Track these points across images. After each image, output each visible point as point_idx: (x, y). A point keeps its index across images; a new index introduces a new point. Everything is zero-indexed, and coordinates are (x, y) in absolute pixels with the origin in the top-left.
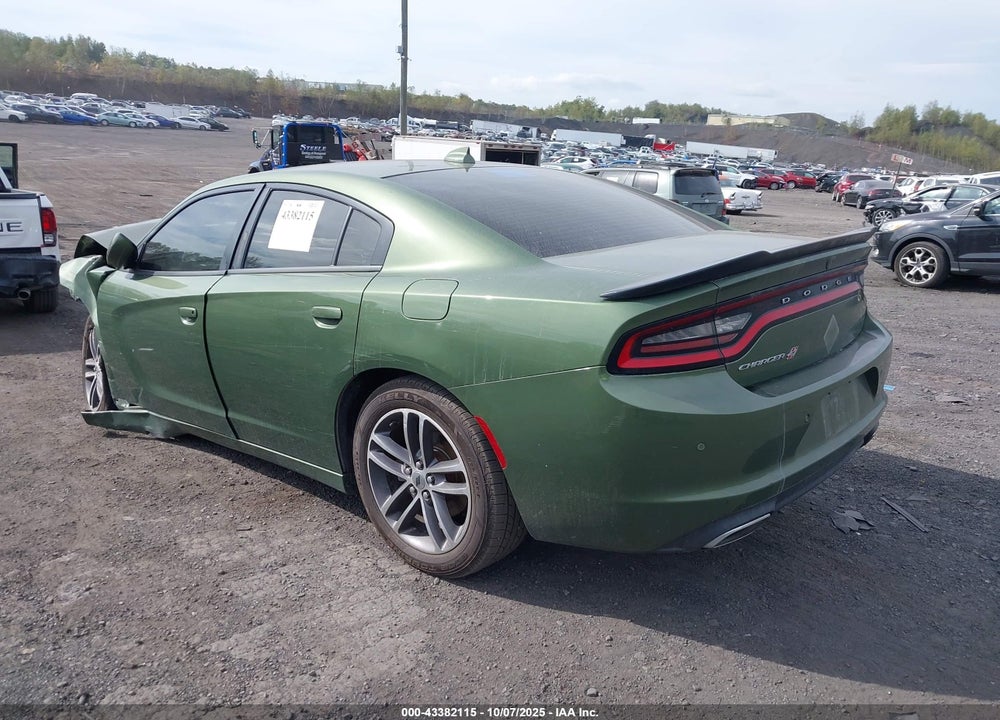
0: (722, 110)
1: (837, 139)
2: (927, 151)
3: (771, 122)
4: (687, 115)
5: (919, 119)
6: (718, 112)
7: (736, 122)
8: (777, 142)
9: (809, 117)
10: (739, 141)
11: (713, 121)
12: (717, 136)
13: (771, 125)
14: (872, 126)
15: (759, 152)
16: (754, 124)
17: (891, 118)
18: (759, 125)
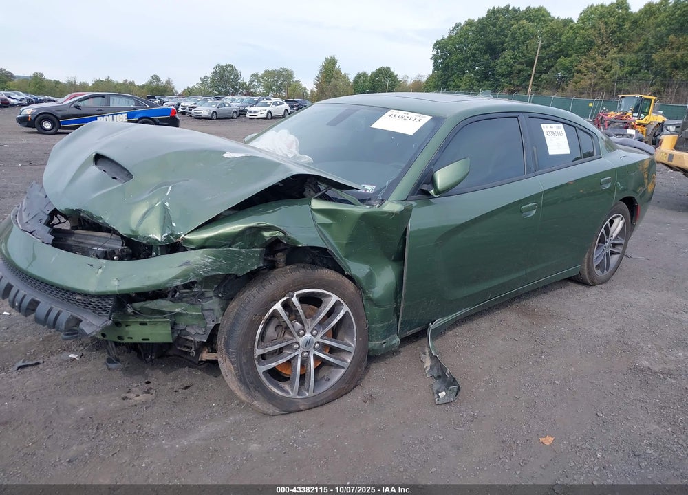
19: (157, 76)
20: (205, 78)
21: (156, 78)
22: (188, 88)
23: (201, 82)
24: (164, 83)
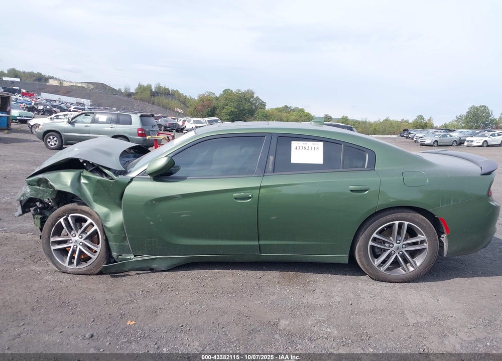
0: (55, 77)
1: (119, 97)
2: (158, 105)
3: (85, 86)
4: (35, 78)
5: (153, 90)
6: (52, 78)
7: (65, 84)
8: (90, 96)
9: (100, 85)
10: (69, 94)
11: (51, 82)
12: (56, 90)
13: (84, 87)
14: (134, 92)
15: (82, 101)
16: (76, 86)
17: (142, 89)
18: (79, 87)
19: (421, 116)
20: (460, 116)
21: (421, 117)
22: (445, 124)
23: (456, 119)
24: (427, 120)
